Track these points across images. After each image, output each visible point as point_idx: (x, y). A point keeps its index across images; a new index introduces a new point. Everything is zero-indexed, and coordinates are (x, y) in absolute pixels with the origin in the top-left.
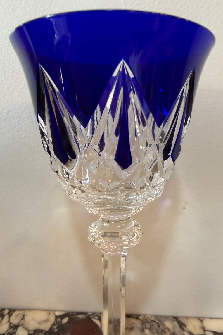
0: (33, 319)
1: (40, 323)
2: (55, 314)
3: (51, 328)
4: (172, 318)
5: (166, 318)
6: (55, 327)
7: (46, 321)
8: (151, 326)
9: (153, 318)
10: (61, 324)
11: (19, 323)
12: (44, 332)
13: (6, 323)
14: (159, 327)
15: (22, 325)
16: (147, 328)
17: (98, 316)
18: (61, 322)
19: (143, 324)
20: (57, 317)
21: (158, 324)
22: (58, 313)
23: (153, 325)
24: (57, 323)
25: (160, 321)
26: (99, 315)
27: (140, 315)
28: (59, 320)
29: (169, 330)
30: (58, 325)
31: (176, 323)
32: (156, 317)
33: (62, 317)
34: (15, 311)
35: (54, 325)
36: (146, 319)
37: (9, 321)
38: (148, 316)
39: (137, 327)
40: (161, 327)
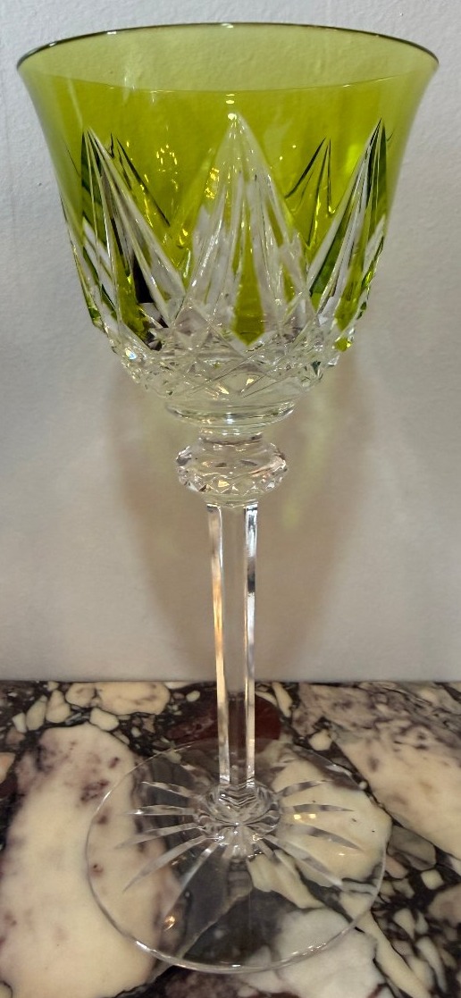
0: (120, 697)
1: (137, 703)
2: (166, 687)
3: (165, 710)
4: (434, 685)
5: (423, 684)
6: (175, 707)
7: (152, 698)
8: (388, 699)
9: (392, 687)
10: (184, 702)
11: (90, 704)
12: (154, 717)
13: (60, 705)
14: (407, 699)
15: (99, 707)
16: (382, 703)
17: (265, 686)
18: (185, 699)
19: (371, 696)
20: (172, 692)
21: (404, 695)
22: (171, 685)
23: (393, 698)
24: (176, 701)
25: (406, 690)
26: (268, 685)
27: (360, 683)
28: (178, 696)
29: (430, 704)
30: (179, 704)
31: (444, 693)
32: (398, 684)
33: (186, 691)
34: (71, 684)
35: (170, 704)
36: (376, 688)
37: (66, 701)
38: (381, 683)
39: (359, 702)
40: (413, 700)
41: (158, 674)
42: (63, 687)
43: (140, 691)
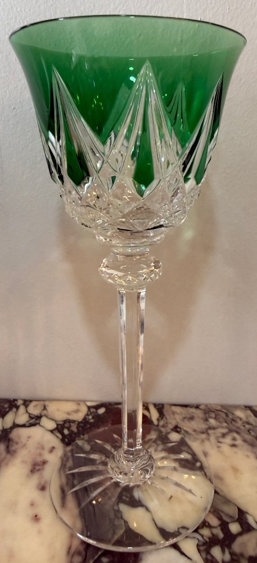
41: (82, 397)
42: (26, 403)
43: (71, 407)
